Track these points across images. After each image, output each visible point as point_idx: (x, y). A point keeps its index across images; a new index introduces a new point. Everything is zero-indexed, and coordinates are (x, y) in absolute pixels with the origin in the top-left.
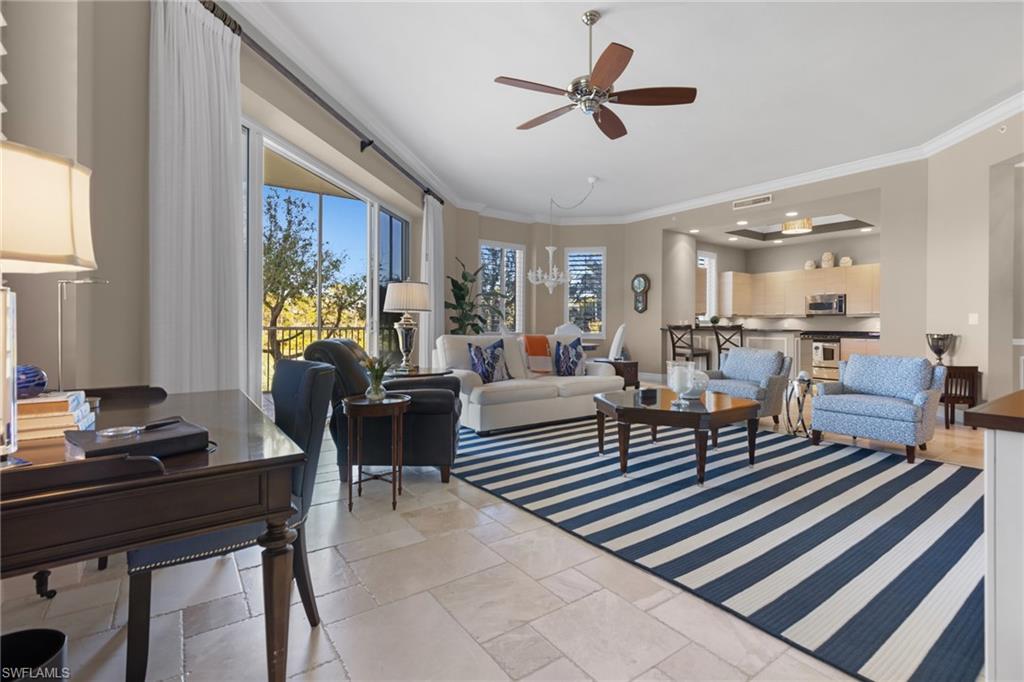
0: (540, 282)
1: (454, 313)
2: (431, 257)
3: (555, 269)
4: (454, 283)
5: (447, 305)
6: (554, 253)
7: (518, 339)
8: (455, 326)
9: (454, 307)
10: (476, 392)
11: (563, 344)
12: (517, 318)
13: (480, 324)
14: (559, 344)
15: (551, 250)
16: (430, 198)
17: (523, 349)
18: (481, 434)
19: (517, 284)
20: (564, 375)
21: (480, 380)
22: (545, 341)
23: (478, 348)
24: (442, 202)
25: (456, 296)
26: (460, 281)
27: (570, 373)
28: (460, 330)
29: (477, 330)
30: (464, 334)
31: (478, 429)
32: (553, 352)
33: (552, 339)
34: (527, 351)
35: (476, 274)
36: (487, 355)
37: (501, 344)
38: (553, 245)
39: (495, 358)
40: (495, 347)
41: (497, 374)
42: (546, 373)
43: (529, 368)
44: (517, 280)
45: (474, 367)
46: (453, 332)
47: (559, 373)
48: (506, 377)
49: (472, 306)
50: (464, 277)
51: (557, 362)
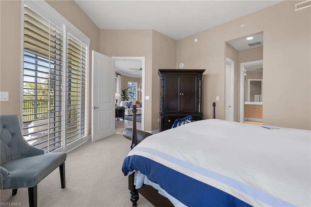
0: (140, 91)
1: (123, 97)
2: (119, 86)
4: (123, 91)
5: (122, 95)
8: (123, 99)
9: (123, 96)
10: (127, 109)
13: (128, 99)
16: (118, 75)
17: (135, 103)
18: (128, 116)
21: (128, 108)
22: (139, 102)
23: (128, 103)
24: (121, 75)
25: (123, 93)
26: (124, 90)
28: (124, 100)
29: (127, 100)
30: (125, 100)
31: (127, 115)
35: (127, 89)
36: (129, 104)
37: (131, 102)
39: (130, 104)
40: (130, 103)
41: (131, 107)
42: (139, 107)
45: (127, 106)
46: (123, 100)
49: (126, 95)
50: (125, 90)
51: (141, 105)
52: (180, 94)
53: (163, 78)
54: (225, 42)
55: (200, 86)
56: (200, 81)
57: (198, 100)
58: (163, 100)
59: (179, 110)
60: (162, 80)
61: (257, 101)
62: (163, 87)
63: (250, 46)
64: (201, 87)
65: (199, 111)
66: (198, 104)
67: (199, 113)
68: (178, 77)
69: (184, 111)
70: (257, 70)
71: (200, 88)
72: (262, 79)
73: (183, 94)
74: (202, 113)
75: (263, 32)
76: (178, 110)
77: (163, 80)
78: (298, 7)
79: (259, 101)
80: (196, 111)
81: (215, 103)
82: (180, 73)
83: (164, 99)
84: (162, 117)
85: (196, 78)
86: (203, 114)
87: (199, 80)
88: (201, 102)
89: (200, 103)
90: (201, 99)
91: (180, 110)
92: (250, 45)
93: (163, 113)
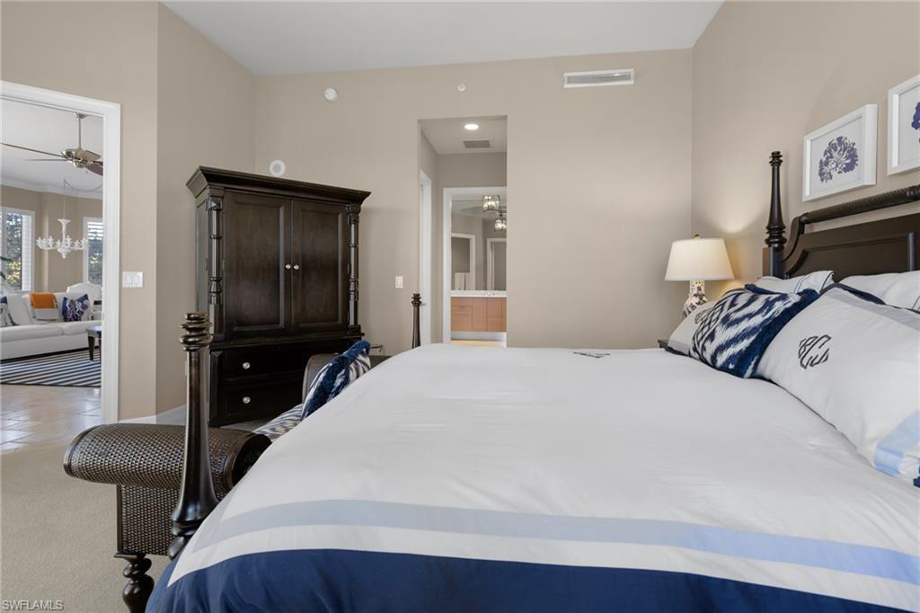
0: (51, 248)
3: (69, 239)
6: (68, 225)
7: (23, 297)
11: (70, 299)
12: (23, 273)
14: (65, 299)
15: (64, 222)
17: (29, 304)
19: (24, 242)
20: (70, 320)
22: (54, 297)
27: (76, 318)
32: (60, 306)
33: (59, 296)
34: (32, 305)
37: (4, 300)
38: (67, 218)
42: (54, 320)
43: (34, 317)
44: (24, 238)
47: (66, 320)
48: (9, 323)
51: (64, 312)
52: (288, 267)
53: (219, 204)
54: (420, 122)
55: (353, 242)
56: (353, 226)
57: (349, 287)
58: (218, 286)
59: (282, 324)
60: (214, 213)
61: (460, 289)
62: (219, 238)
63: (467, 147)
64: (356, 246)
65: (352, 322)
66: (349, 298)
67: (352, 328)
68: (278, 207)
69: (302, 325)
70: (464, 210)
71: (353, 249)
72: (505, 237)
73: (296, 267)
74: (360, 327)
75: (505, 118)
76: (279, 323)
77: (218, 211)
78: (570, 80)
79: (465, 289)
80: (340, 322)
81: (419, 295)
82: (286, 193)
83: (223, 283)
84: (217, 354)
85: (340, 217)
86: (362, 331)
87: (350, 224)
88: (356, 292)
89: (352, 296)
90: (356, 282)
91: (286, 323)
92: (469, 144)
93: (221, 336)
